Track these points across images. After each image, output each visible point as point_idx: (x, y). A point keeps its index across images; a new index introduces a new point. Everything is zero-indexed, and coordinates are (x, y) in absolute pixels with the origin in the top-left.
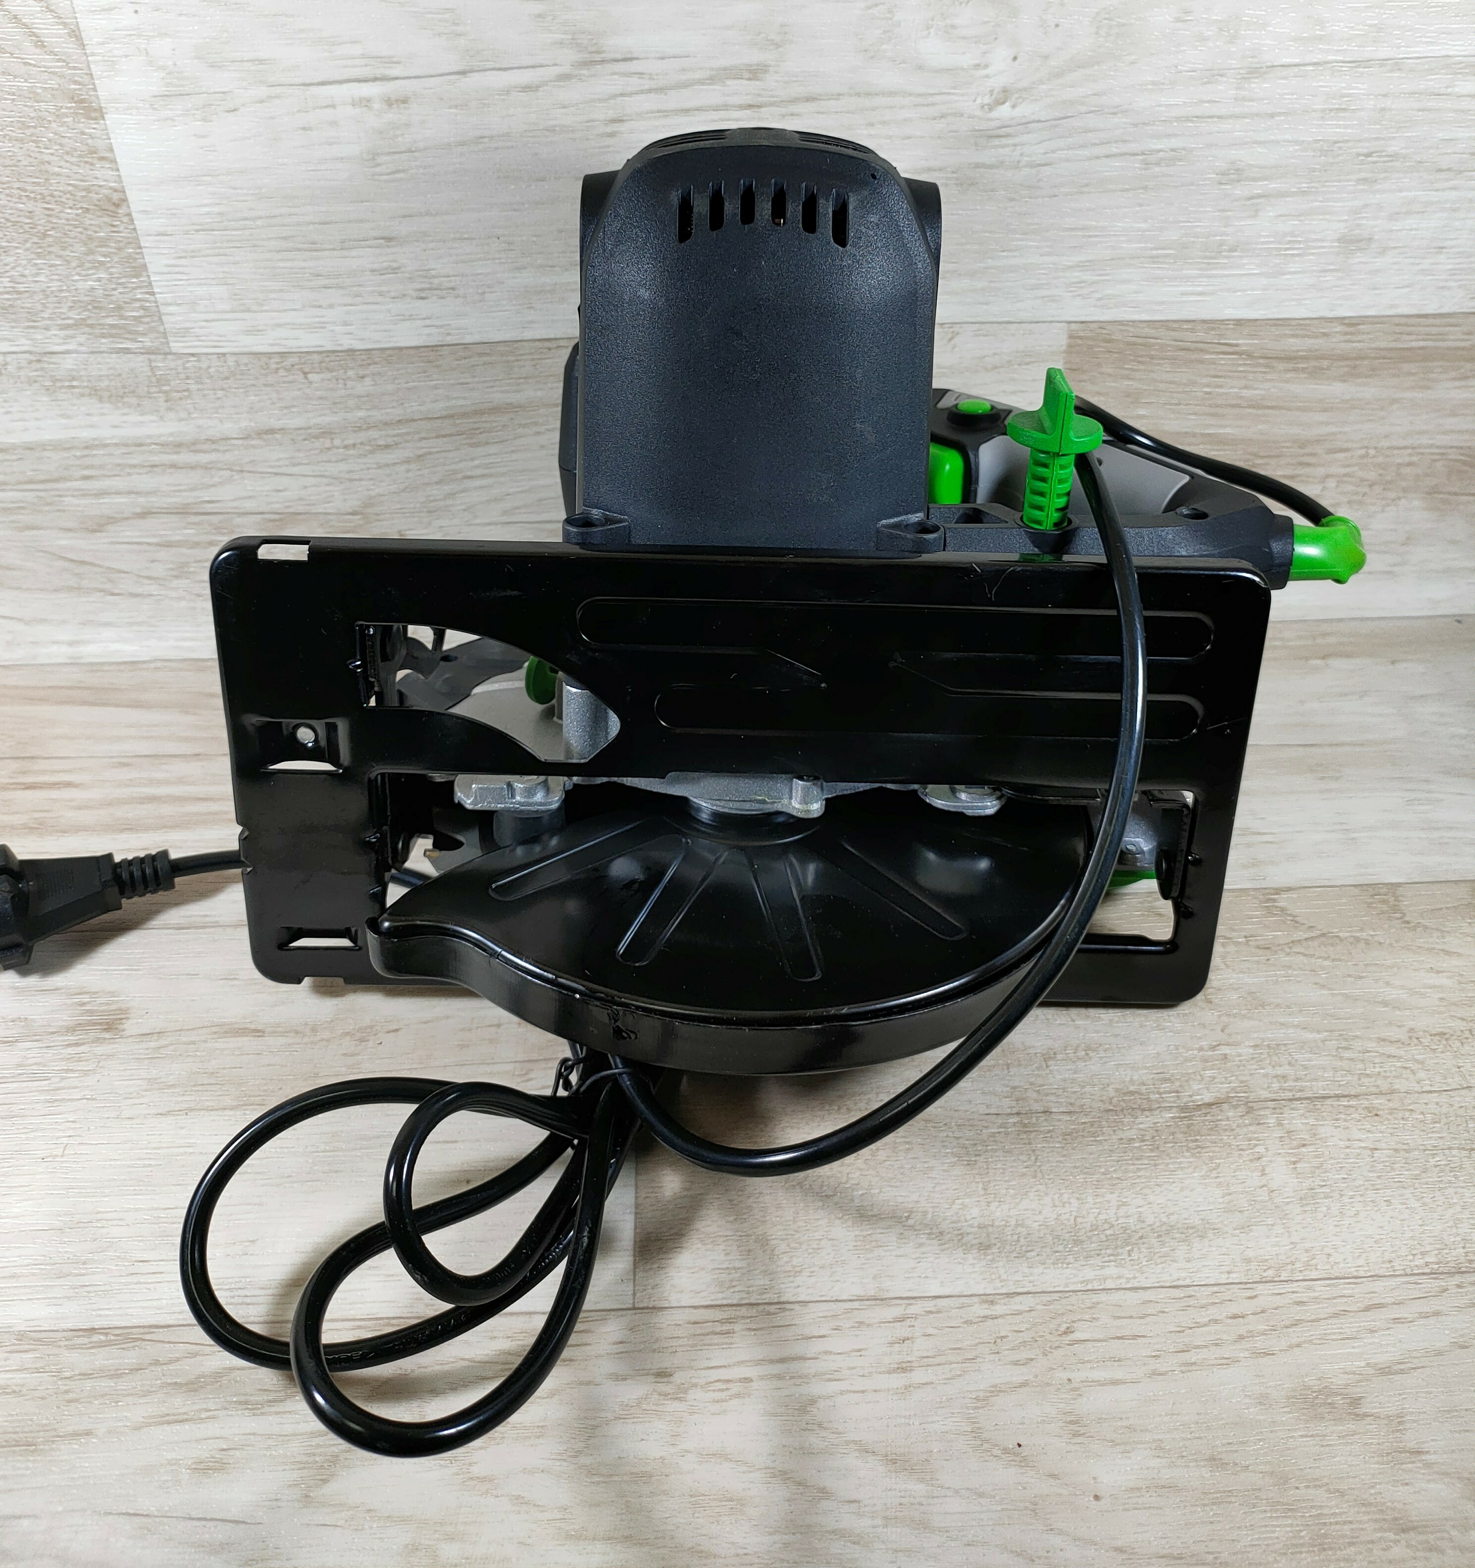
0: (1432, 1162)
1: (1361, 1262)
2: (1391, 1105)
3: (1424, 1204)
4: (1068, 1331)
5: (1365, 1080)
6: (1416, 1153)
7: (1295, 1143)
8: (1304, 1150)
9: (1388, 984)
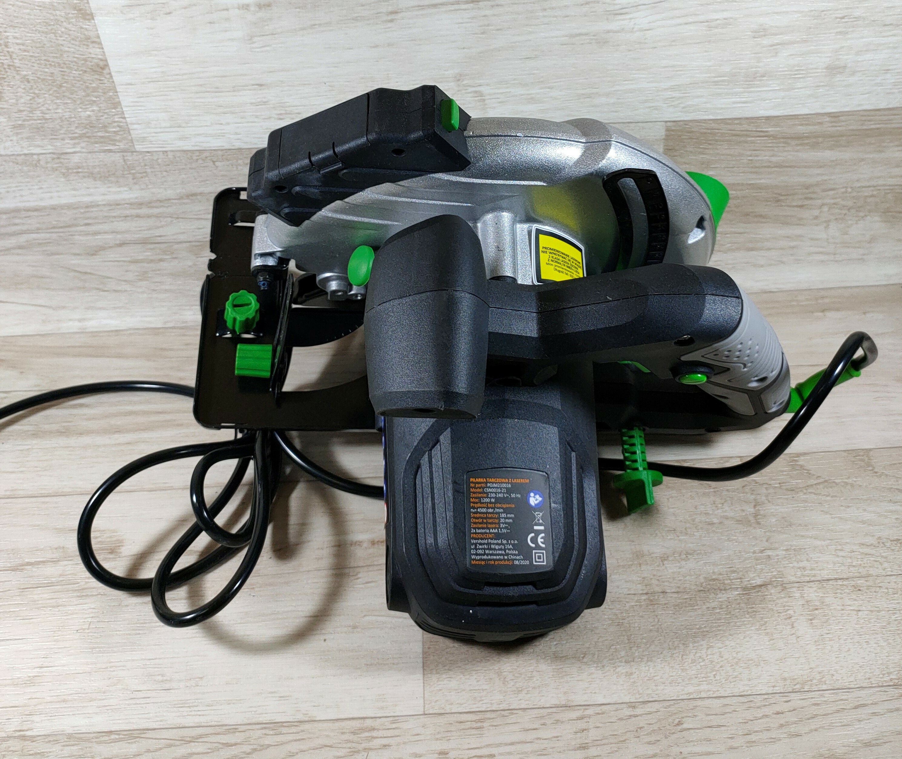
0: (893, 617)
1: (852, 679)
2: (868, 583)
3: (889, 644)
4: (679, 723)
5: (852, 569)
6: (884, 612)
7: (811, 608)
8: (817, 612)
9: (865, 510)
